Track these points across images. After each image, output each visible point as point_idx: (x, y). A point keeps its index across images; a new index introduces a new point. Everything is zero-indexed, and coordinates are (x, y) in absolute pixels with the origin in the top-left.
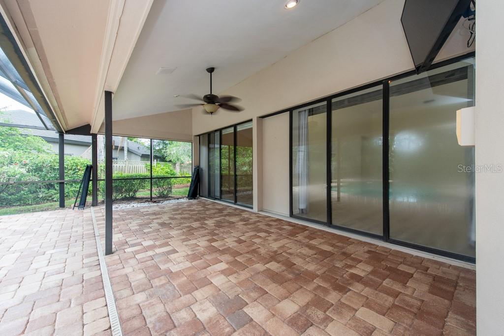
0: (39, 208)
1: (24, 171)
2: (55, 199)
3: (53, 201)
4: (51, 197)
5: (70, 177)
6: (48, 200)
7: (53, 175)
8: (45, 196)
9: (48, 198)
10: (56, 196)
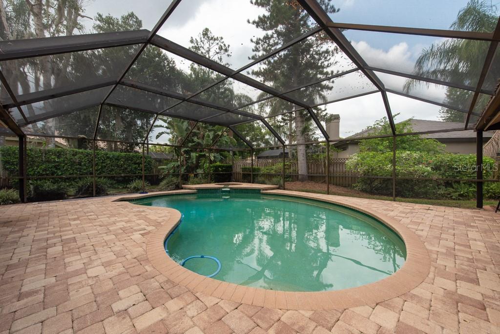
0: (438, 203)
1: (429, 169)
2: (454, 197)
3: (452, 199)
4: (449, 194)
5: (468, 177)
6: (446, 197)
7: (451, 174)
8: (444, 193)
9: (446, 195)
10: (455, 194)
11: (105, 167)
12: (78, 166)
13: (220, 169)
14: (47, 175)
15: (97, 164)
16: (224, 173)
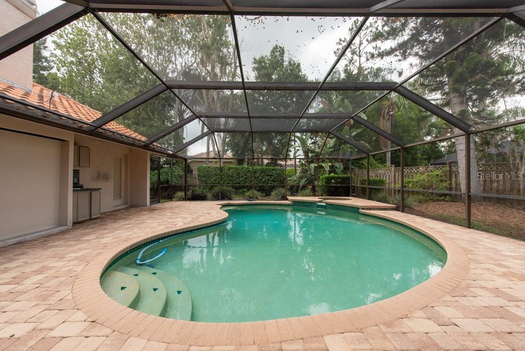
11: (247, 178)
12: (231, 178)
13: (333, 181)
14: (216, 184)
15: (242, 177)
16: (339, 185)
